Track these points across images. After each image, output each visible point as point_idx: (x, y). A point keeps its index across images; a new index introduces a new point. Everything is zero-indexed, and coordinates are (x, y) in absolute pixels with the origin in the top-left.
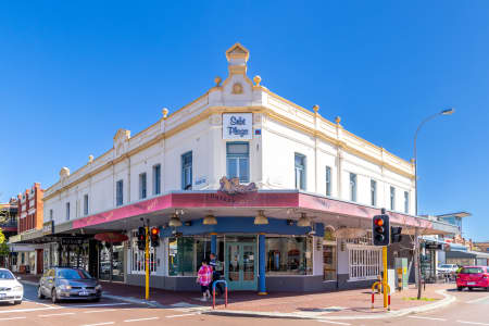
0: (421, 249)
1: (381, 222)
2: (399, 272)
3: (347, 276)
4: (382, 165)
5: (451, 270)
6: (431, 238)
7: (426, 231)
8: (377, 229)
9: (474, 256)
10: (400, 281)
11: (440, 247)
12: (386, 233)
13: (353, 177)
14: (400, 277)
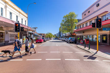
0: (29, 34)
1: (17, 25)
2: (23, 40)
3: (8, 41)
4: (20, 12)
5: (34, 39)
6: (31, 32)
7: (30, 30)
8: (16, 27)
9: (38, 36)
10: (23, 42)
11: (32, 34)
12: (19, 28)
13: (11, 13)
14: (24, 41)
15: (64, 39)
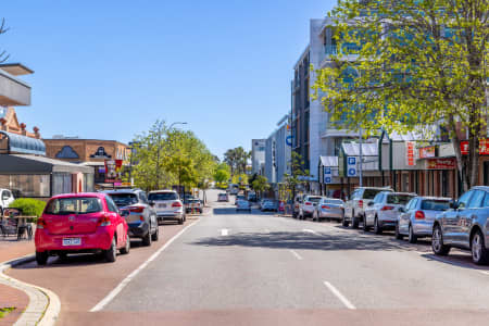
15: (375, 210)
